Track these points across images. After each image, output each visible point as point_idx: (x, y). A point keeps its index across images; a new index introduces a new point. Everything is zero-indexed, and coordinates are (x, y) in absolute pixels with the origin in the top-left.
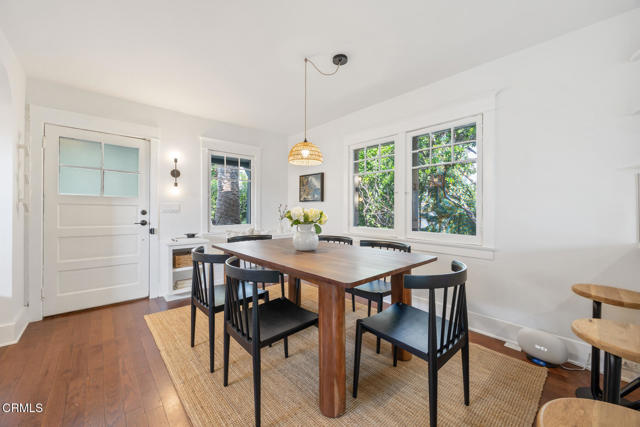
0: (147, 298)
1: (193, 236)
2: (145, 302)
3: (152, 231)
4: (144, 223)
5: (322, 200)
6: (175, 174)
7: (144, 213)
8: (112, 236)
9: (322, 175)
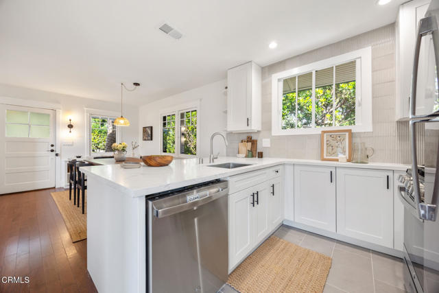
0: (54, 188)
1: (80, 157)
2: (53, 190)
3: (57, 155)
4: (52, 151)
5: (152, 139)
6: (70, 126)
7: (52, 146)
8: (34, 157)
9: (152, 127)
